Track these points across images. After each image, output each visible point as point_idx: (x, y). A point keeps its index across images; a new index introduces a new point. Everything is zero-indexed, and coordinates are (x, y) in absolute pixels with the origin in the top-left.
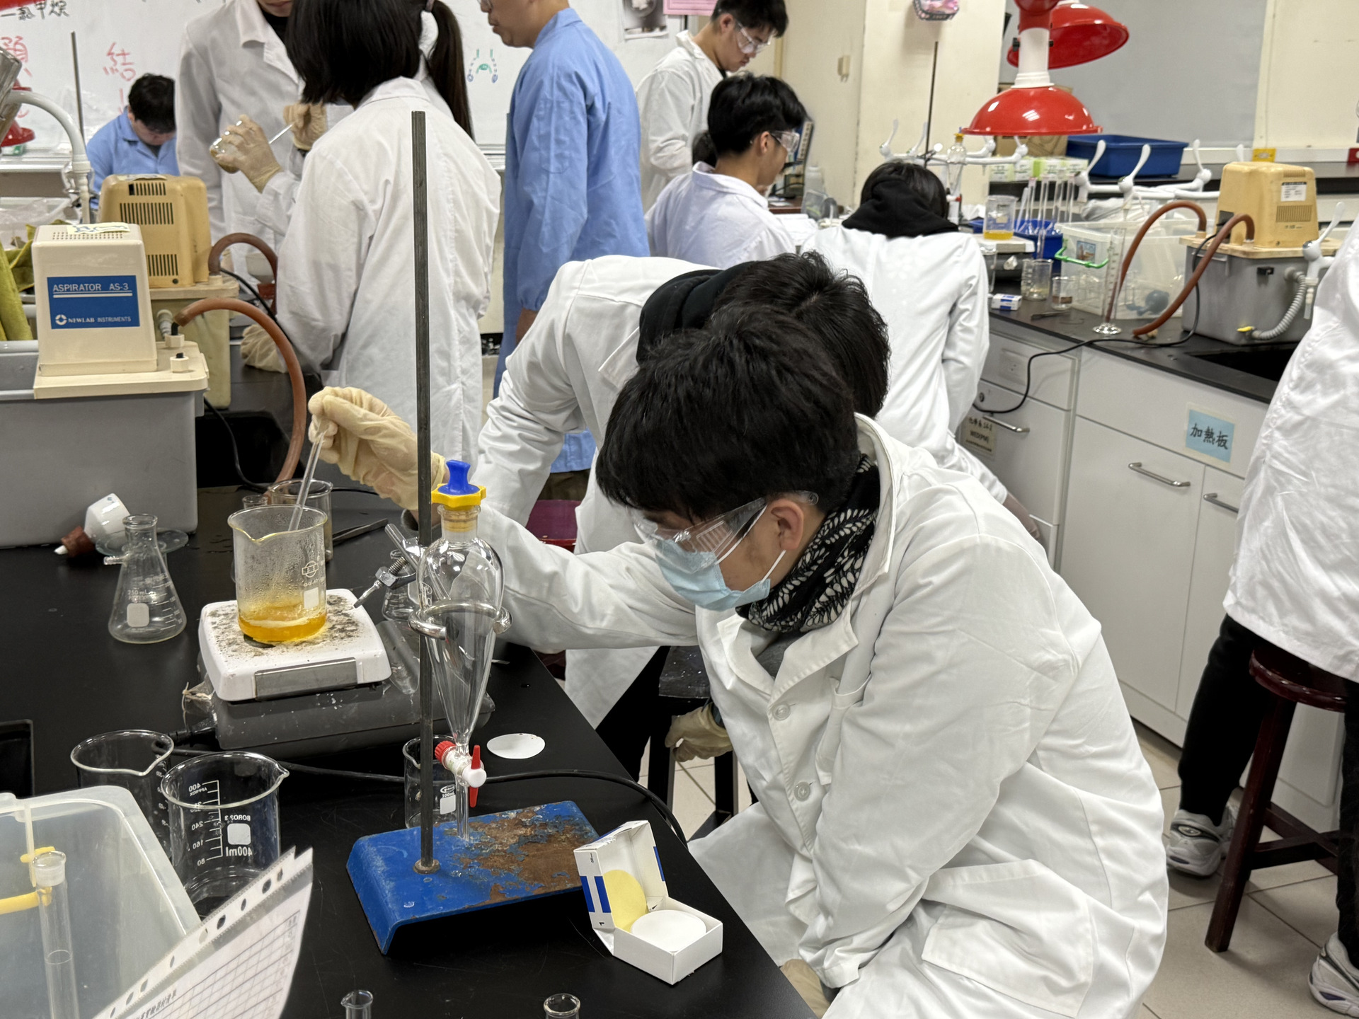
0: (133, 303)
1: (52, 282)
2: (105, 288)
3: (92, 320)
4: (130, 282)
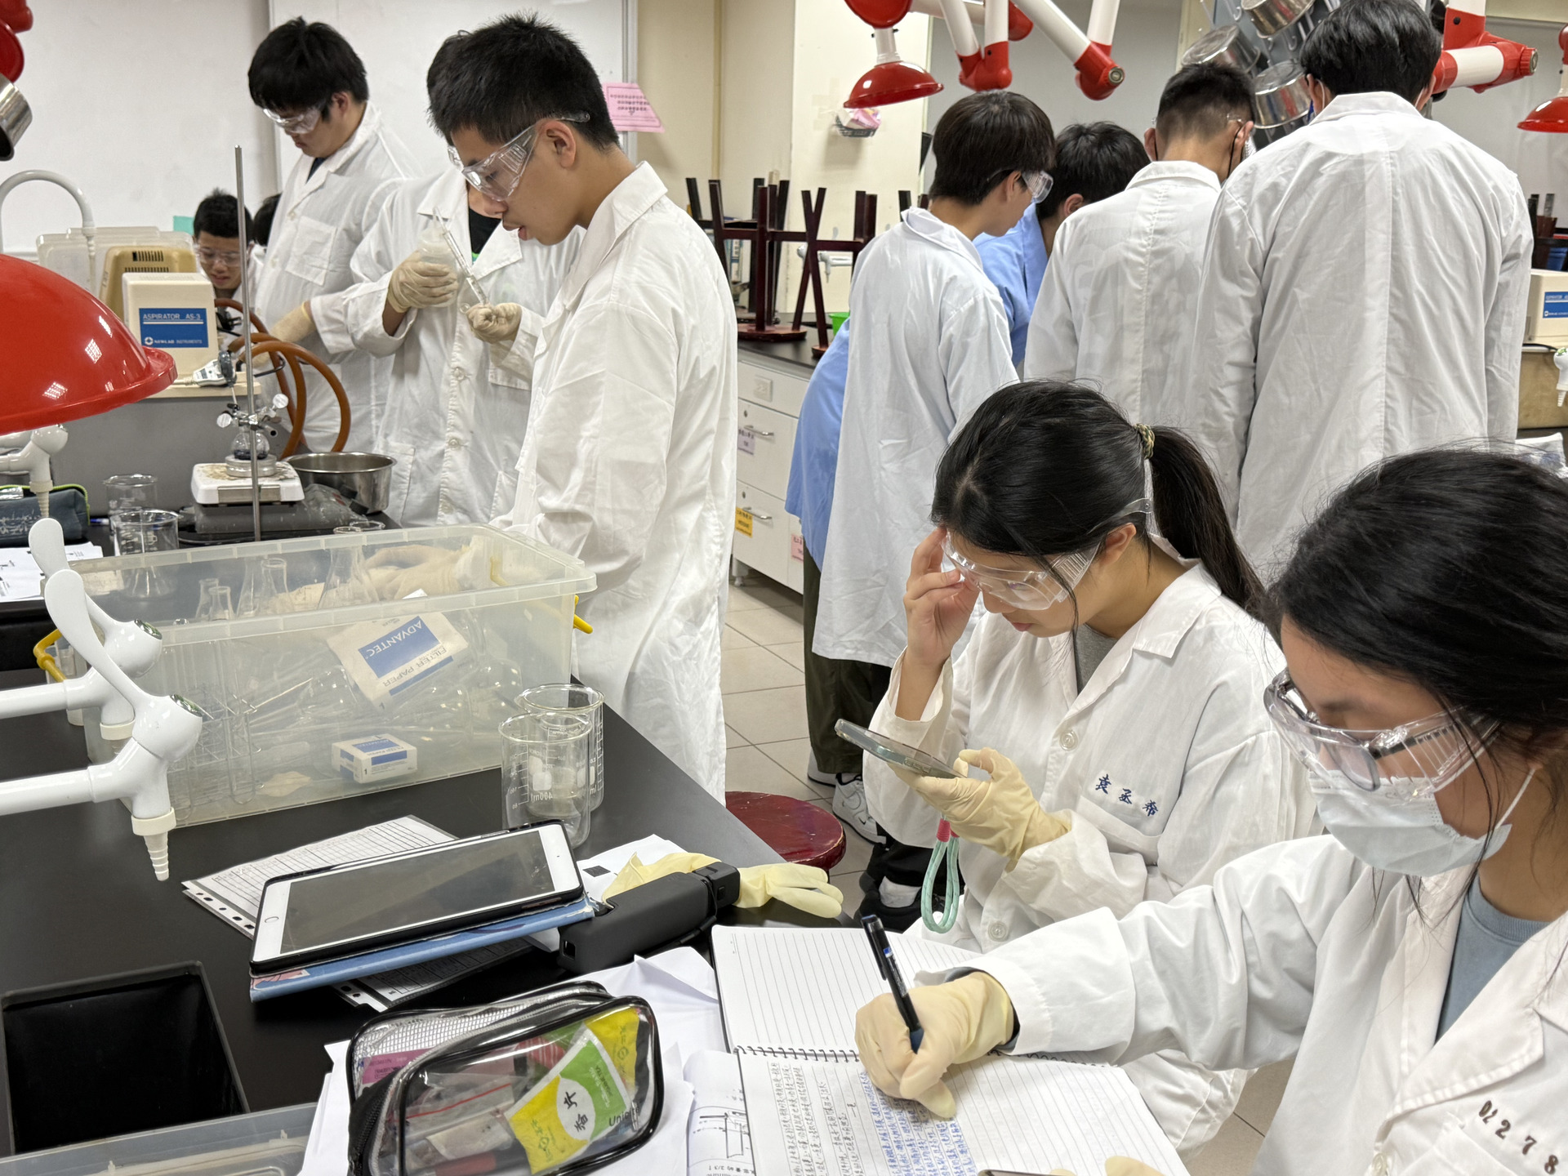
0: (204, 328)
1: (143, 312)
2: (183, 317)
3: (172, 342)
4: (202, 313)
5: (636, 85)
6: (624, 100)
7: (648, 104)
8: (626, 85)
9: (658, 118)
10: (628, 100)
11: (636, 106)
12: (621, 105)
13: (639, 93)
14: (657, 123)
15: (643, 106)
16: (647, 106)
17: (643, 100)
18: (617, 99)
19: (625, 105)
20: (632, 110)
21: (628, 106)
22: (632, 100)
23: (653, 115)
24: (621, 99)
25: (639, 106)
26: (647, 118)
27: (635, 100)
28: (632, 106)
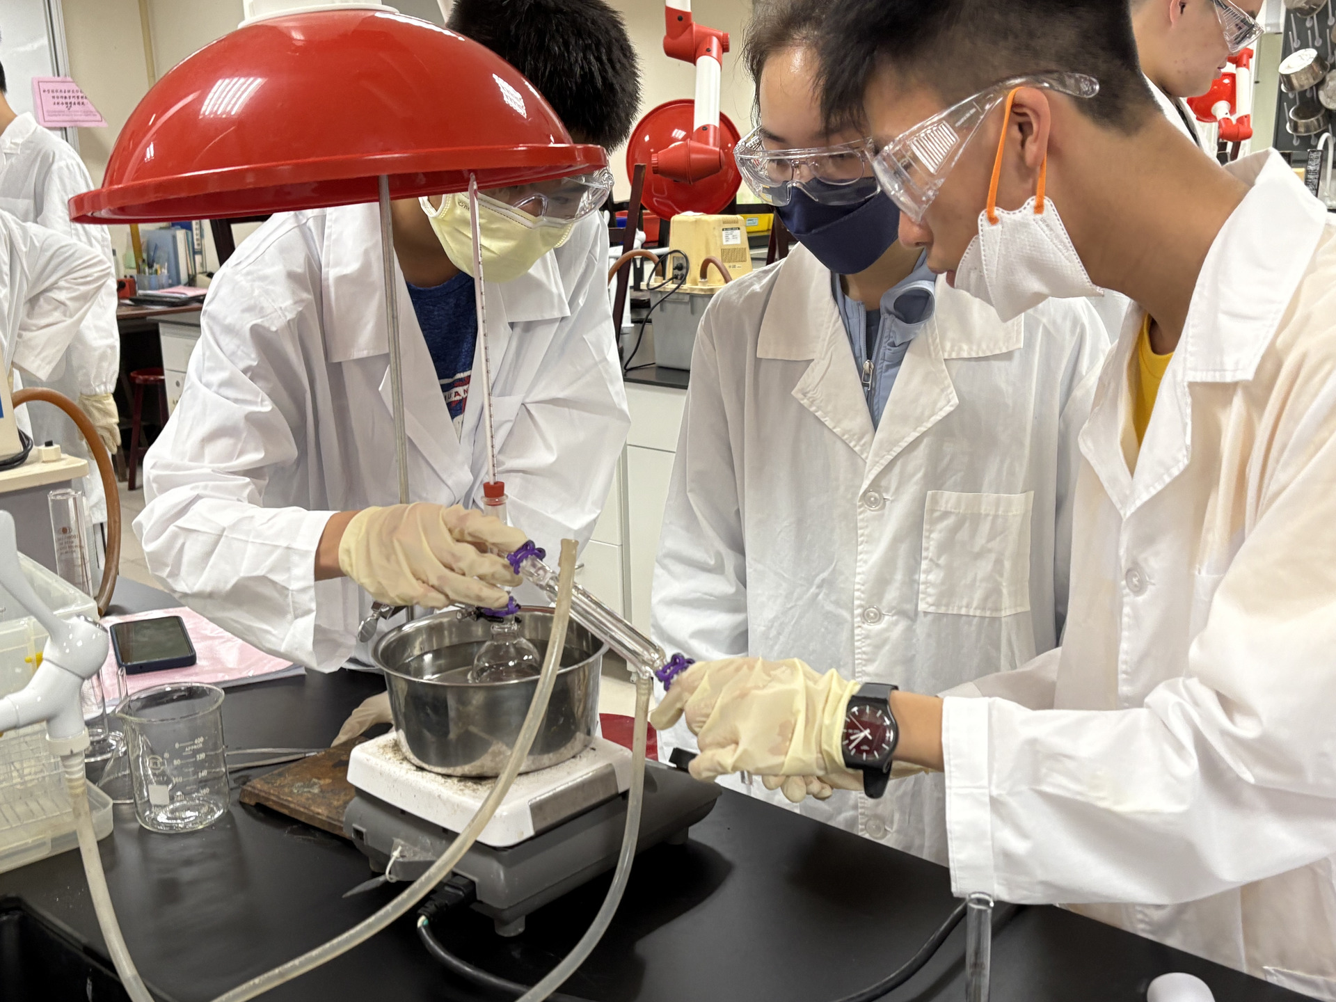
5: (69, 79)
6: (59, 94)
7: (86, 98)
8: (57, 78)
9: (98, 112)
10: (64, 95)
11: (73, 100)
12: (56, 100)
13: (73, 87)
14: (98, 118)
15: (80, 100)
16: (85, 101)
17: (80, 95)
18: (51, 94)
19: (60, 100)
20: (68, 105)
21: (64, 101)
22: (67, 95)
23: (93, 109)
24: (55, 94)
25: (76, 101)
26: (88, 113)
27: (71, 94)
28: (68, 100)
